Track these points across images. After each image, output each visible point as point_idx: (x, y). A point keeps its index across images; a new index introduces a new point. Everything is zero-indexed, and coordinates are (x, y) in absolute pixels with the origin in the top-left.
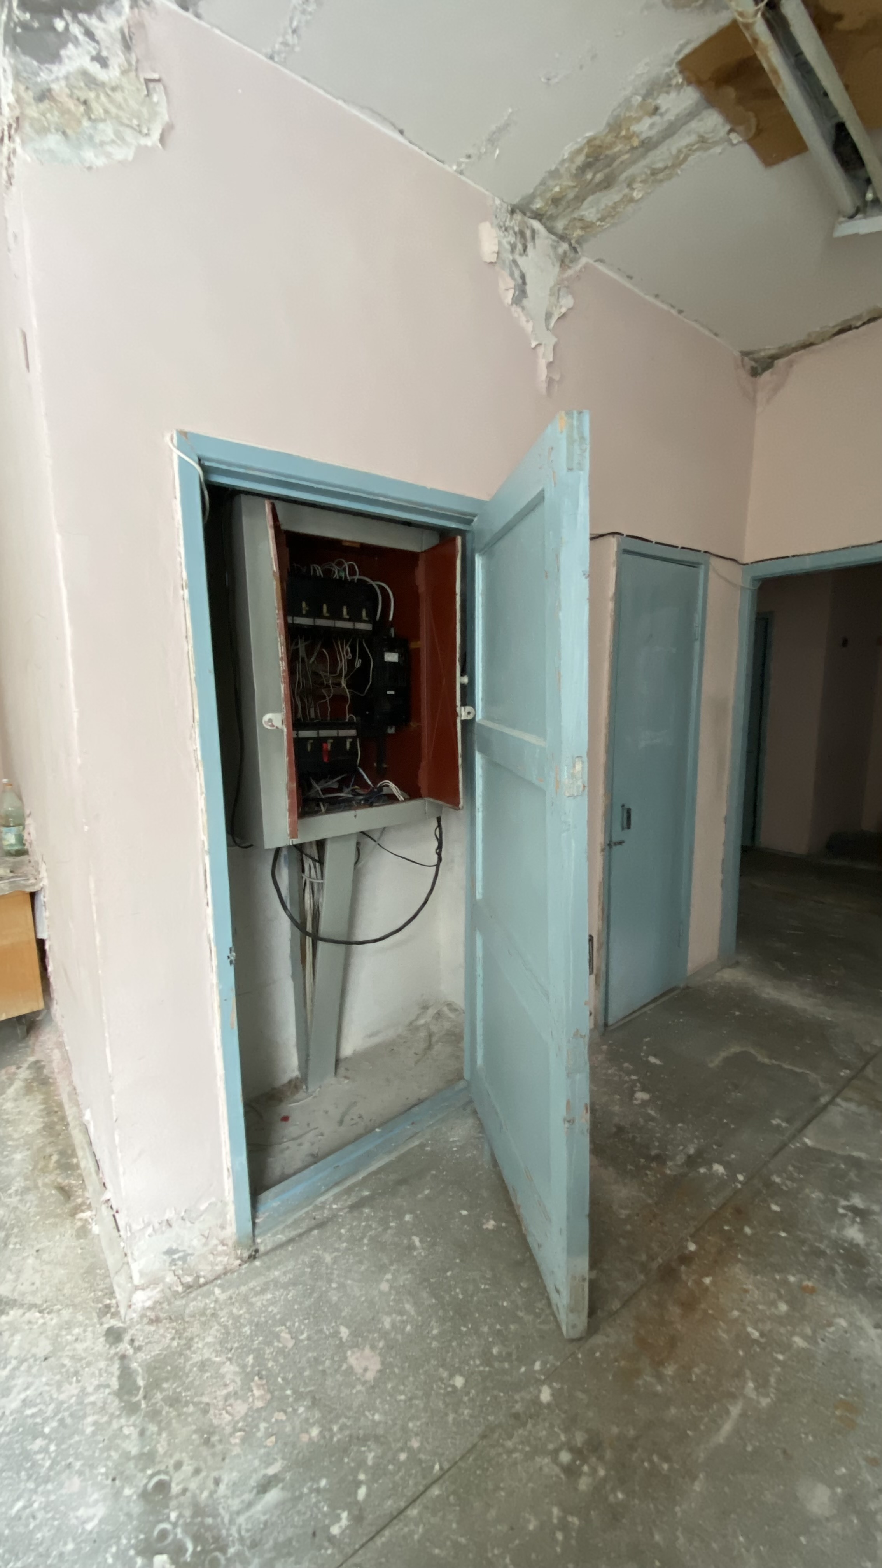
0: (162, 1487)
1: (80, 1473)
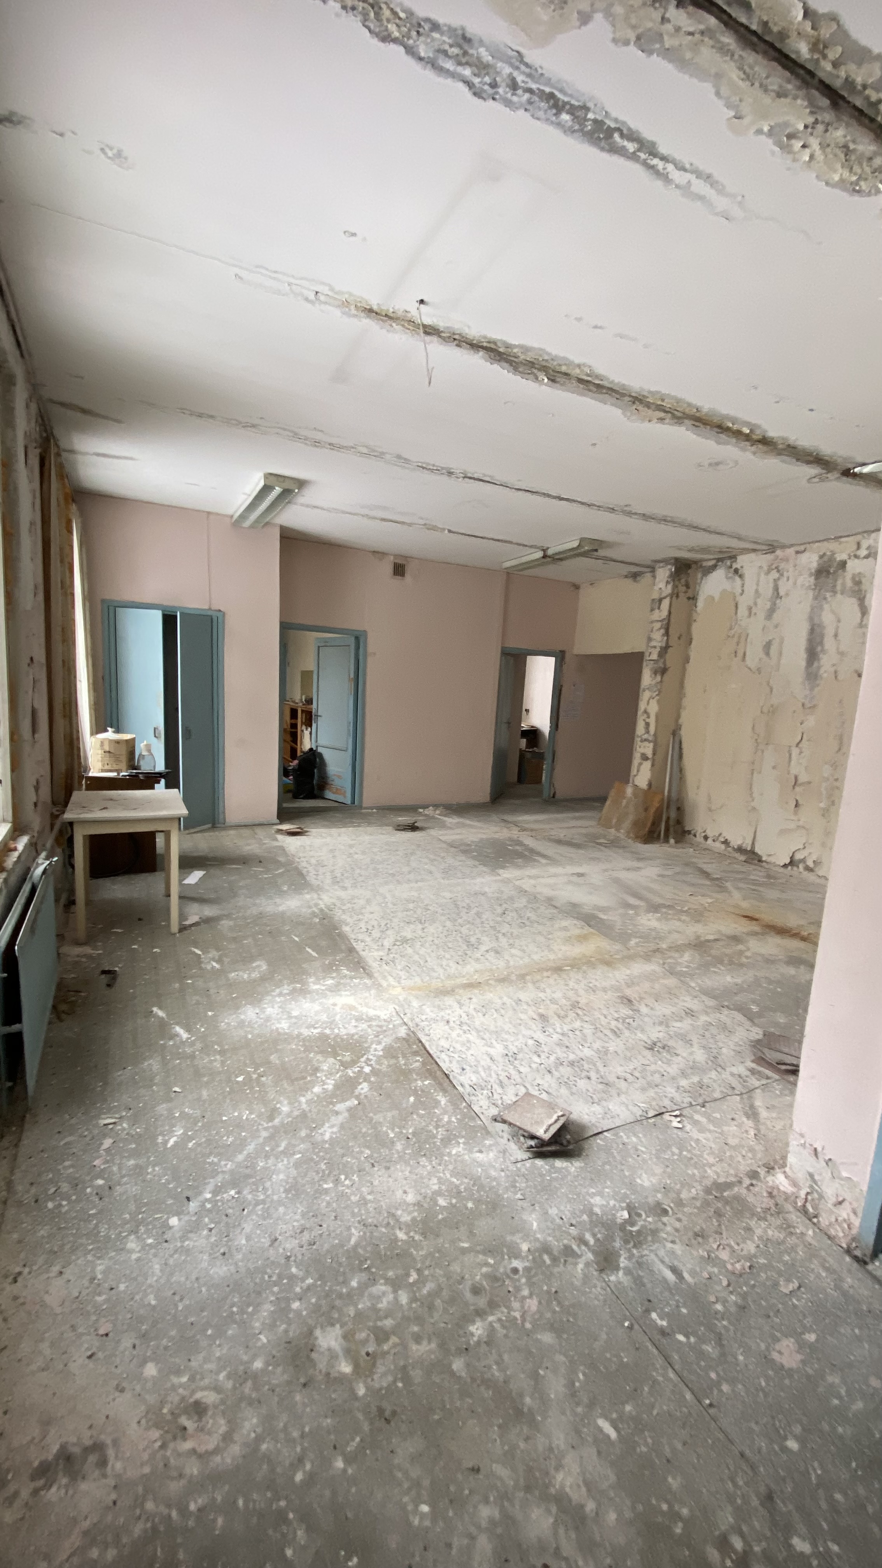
0: (665, 1212)
1: (664, 1172)
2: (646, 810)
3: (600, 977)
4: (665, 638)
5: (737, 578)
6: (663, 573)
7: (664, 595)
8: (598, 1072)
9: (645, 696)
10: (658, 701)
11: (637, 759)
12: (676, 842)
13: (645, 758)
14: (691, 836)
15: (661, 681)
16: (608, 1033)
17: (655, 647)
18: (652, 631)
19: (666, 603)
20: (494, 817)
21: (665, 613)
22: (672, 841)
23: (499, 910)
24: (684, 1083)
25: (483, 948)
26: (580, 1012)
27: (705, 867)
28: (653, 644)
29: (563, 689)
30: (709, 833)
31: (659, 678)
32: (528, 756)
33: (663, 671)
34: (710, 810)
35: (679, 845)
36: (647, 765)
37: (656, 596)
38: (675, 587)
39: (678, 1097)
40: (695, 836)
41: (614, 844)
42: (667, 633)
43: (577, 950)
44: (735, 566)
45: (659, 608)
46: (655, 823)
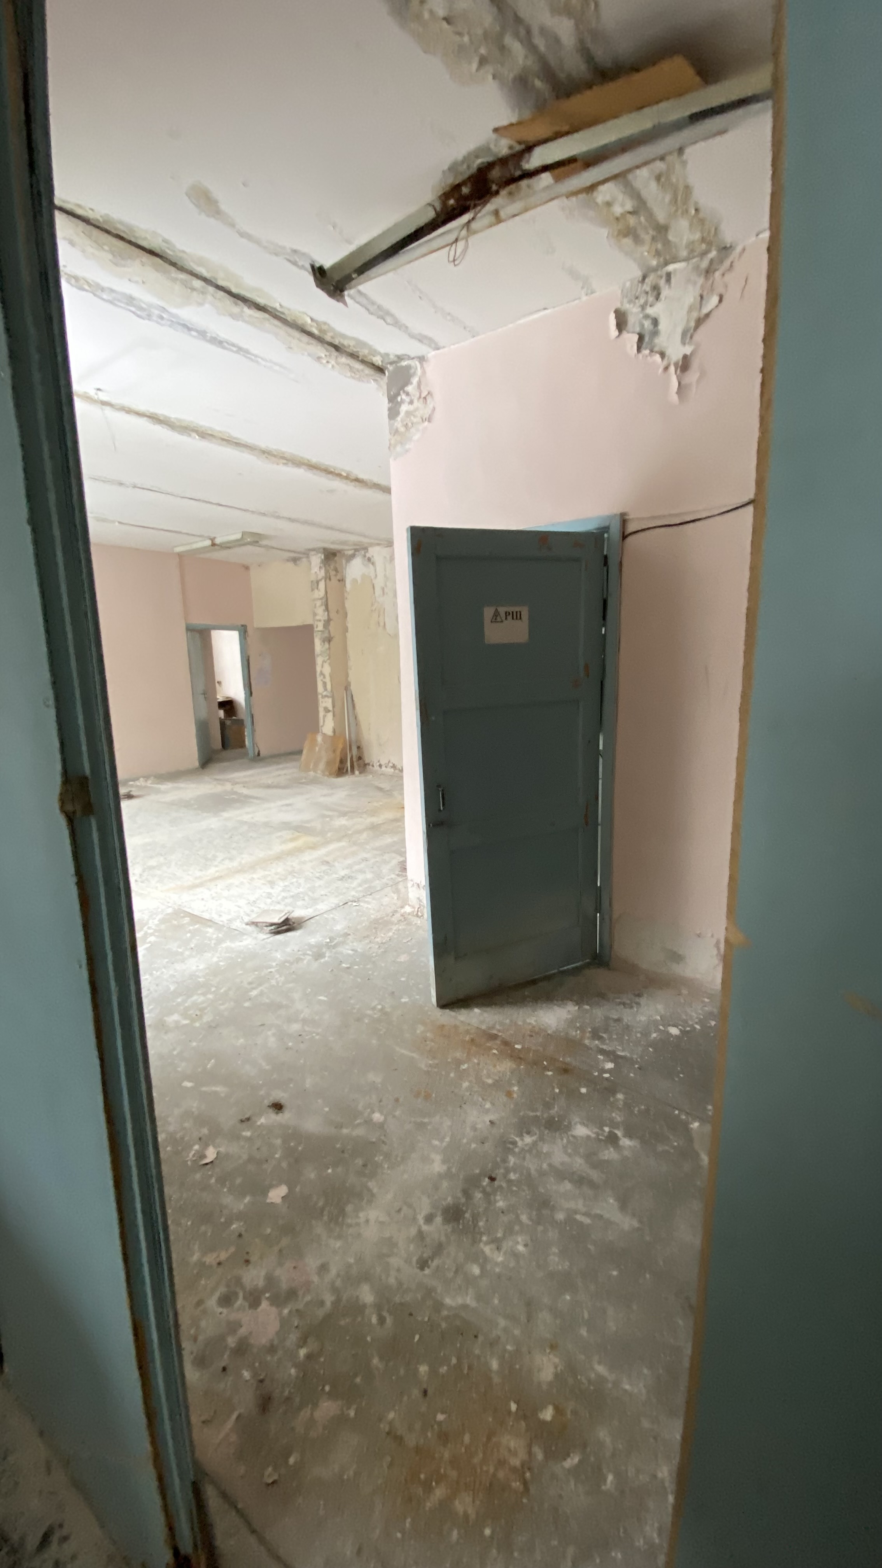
0: (349, 934)
1: (349, 922)
2: (334, 751)
3: (307, 856)
4: (326, 613)
5: (371, 565)
6: (316, 560)
7: (320, 577)
8: (309, 896)
9: (319, 660)
10: (330, 664)
11: (322, 713)
12: (360, 773)
13: (327, 710)
14: (371, 767)
15: (329, 648)
16: (315, 879)
17: (320, 621)
18: (315, 607)
19: (322, 585)
20: (206, 778)
21: (322, 593)
22: (357, 772)
23: (226, 836)
24: (360, 889)
25: (219, 859)
26: (295, 874)
27: (382, 785)
28: (318, 618)
29: (250, 659)
30: (382, 763)
31: (327, 645)
32: (228, 722)
33: (329, 640)
34: (380, 745)
35: (363, 775)
36: (330, 716)
37: (313, 578)
38: (327, 572)
39: (357, 895)
40: (373, 766)
41: (314, 781)
42: (327, 609)
43: (290, 846)
44: (368, 555)
45: (317, 589)
46: (342, 761)
